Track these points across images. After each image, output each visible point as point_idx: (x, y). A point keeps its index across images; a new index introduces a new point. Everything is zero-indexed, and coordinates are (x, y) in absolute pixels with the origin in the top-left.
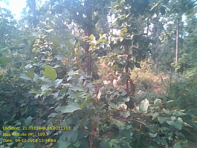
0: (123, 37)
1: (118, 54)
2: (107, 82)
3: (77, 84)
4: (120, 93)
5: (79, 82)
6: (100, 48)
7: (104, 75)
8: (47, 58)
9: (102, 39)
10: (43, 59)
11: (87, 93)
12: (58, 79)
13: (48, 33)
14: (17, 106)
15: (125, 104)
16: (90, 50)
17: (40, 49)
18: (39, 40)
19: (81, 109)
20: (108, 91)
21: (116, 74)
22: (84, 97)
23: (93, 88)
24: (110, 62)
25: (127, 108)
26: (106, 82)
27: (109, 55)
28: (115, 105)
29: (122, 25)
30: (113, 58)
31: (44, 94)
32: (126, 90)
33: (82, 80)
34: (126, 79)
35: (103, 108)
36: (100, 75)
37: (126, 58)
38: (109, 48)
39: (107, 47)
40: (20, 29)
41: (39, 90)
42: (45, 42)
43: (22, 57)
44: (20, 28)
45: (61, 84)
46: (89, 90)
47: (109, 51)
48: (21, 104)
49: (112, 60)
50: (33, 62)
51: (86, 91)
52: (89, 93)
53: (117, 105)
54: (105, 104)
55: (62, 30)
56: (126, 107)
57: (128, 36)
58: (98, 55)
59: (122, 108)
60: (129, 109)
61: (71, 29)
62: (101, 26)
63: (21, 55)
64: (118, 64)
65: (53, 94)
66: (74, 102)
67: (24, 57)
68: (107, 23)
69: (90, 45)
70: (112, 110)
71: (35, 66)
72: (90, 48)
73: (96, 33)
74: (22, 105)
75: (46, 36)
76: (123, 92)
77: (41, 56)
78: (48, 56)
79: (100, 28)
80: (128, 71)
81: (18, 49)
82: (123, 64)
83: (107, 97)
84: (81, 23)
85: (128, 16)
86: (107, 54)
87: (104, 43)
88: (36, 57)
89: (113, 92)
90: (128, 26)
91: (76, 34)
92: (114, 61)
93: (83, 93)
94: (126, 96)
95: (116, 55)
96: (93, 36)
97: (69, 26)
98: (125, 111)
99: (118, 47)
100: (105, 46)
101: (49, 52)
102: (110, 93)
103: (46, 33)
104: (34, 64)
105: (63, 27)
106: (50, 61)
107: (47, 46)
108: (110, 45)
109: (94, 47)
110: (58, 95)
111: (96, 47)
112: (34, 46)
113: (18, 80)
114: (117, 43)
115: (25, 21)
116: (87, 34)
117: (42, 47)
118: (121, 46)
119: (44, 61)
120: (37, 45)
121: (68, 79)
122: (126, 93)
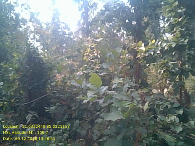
0: (176, 42)
1: (169, 61)
2: (157, 91)
3: (122, 92)
4: (172, 104)
5: (124, 90)
6: (149, 54)
7: (154, 83)
8: (95, 66)
9: (152, 46)
10: (92, 66)
11: (131, 102)
12: (103, 86)
13: (97, 42)
14: (69, 109)
15: (177, 117)
16: (138, 57)
17: (90, 57)
18: (89, 49)
19: (124, 118)
20: (158, 101)
21: (167, 83)
22: (128, 106)
23: (138, 97)
24: (160, 69)
25: (180, 122)
26: (155, 91)
27: (159, 62)
28: (164, 117)
29: (175, 29)
30: (163, 65)
31: (89, 100)
32: (179, 101)
33: (127, 88)
34: (179, 88)
35: (151, 119)
36: (150, 82)
37: (180, 65)
38: (159, 54)
39: (158, 54)
40: (75, 40)
41: (86, 96)
42: (95, 51)
43: (76, 64)
44: (75, 38)
45: (106, 92)
46: (134, 99)
47: (159, 57)
48: (72, 107)
49: (163, 67)
50: (84, 69)
51: (130, 100)
52: (133, 102)
53: (167, 117)
54: (153, 115)
55: (112, 38)
56: (178, 120)
57: (181, 41)
58: (146, 62)
59: (173, 121)
60: (182, 123)
61: (121, 37)
62: (152, 31)
63: (75, 63)
64: (169, 72)
65: (98, 101)
66: (118, 110)
67: (77, 65)
68: (159, 28)
69: (138, 52)
70: (161, 122)
71: (85, 73)
72: (138, 55)
73: (146, 39)
74: (73, 109)
75: (95, 45)
76: (175, 103)
77: (91, 64)
78: (97, 64)
79: (151, 34)
80: (182, 80)
81: (73, 57)
82: (175, 72)
83: (156, 107)
84: (130, 30)
85: (182, 20)
86: (156, 60)
87: (153, 50)
88: (86, 65)
89: (163, 102)
90: (182, 30)
91: (125, 41)
92: (164, 68)
93: (127, 101)
94: (179, 108)
95: (167, 62)
96: (142, 42)
97: (119, 33)
98: (177, 124)
99: (170, 54)
100: (155, 52)
101: (97, 60)
102: (160, 103)
103: (96, 42)
104: (84, 72)
105: (112, 35)
106: (98, 68)
107: (96, 54)
108: (160, 51)
109: (143, 54)
110: (102, 102)
111: (144, 54)
112: (85, 54)
113: (71, 86)
114: (169, 49)
115: (79, 32)
116: (136, 40)
117: (92, 55)
118: (173, 52)
119: (93, 69)
120: (88, 54)
121: (113, 87)
122: (179, 105)
